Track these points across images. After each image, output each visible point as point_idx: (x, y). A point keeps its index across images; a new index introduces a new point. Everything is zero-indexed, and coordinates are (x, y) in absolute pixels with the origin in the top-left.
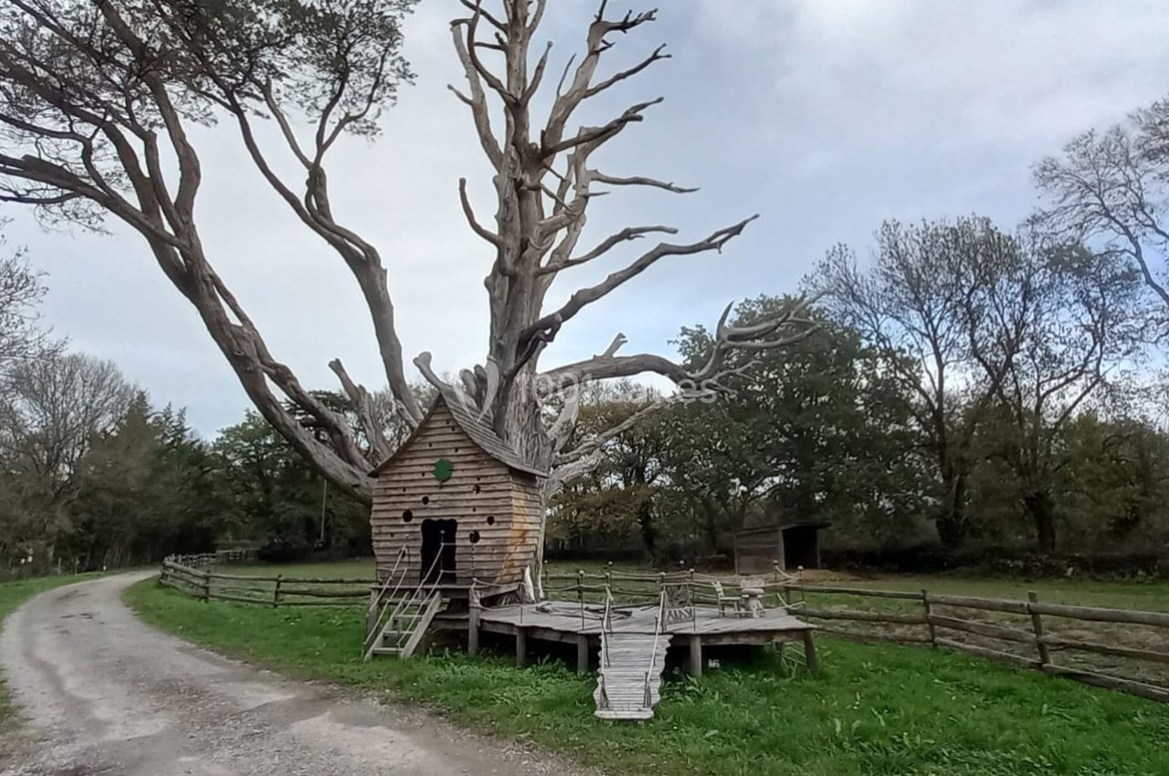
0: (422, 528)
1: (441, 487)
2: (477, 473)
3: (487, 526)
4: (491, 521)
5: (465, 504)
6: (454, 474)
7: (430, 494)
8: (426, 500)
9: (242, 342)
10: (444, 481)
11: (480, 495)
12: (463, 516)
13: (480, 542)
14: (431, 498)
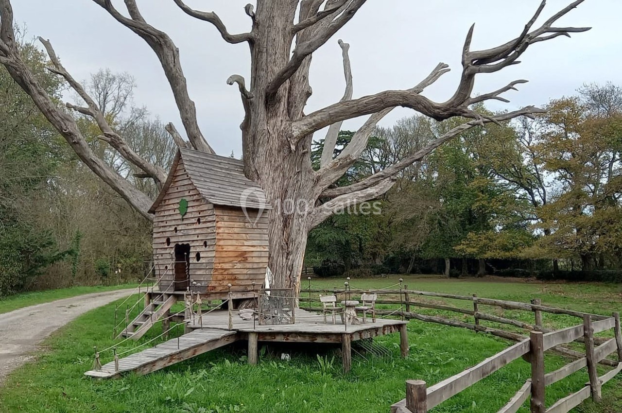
0: (175, 251)
1: (183, 220)
2: (199, 209)
3: (203, 249)
4: (205, 244)
5: (193, 232)
6: (189, 210)
7: (178, 225)
8: (176, 230)
9: (67, 123)
10: (183, 216)
11: (201, 225)
12: (193, 241)
13: (201, 261)
14: (179, 228)
